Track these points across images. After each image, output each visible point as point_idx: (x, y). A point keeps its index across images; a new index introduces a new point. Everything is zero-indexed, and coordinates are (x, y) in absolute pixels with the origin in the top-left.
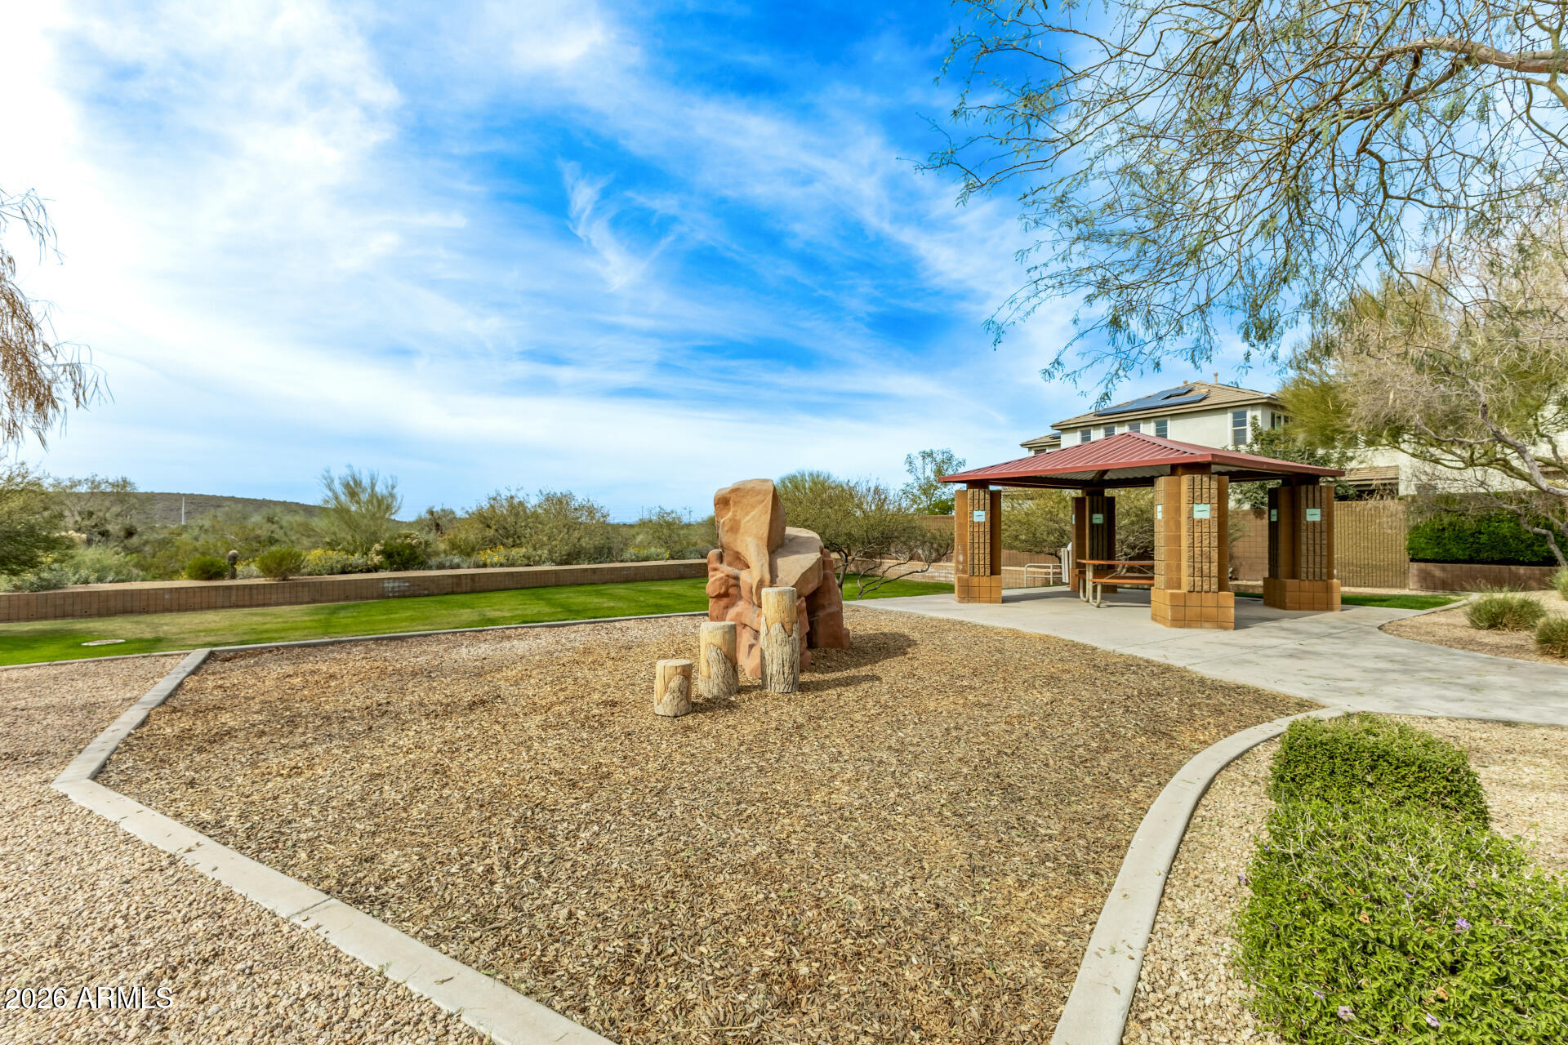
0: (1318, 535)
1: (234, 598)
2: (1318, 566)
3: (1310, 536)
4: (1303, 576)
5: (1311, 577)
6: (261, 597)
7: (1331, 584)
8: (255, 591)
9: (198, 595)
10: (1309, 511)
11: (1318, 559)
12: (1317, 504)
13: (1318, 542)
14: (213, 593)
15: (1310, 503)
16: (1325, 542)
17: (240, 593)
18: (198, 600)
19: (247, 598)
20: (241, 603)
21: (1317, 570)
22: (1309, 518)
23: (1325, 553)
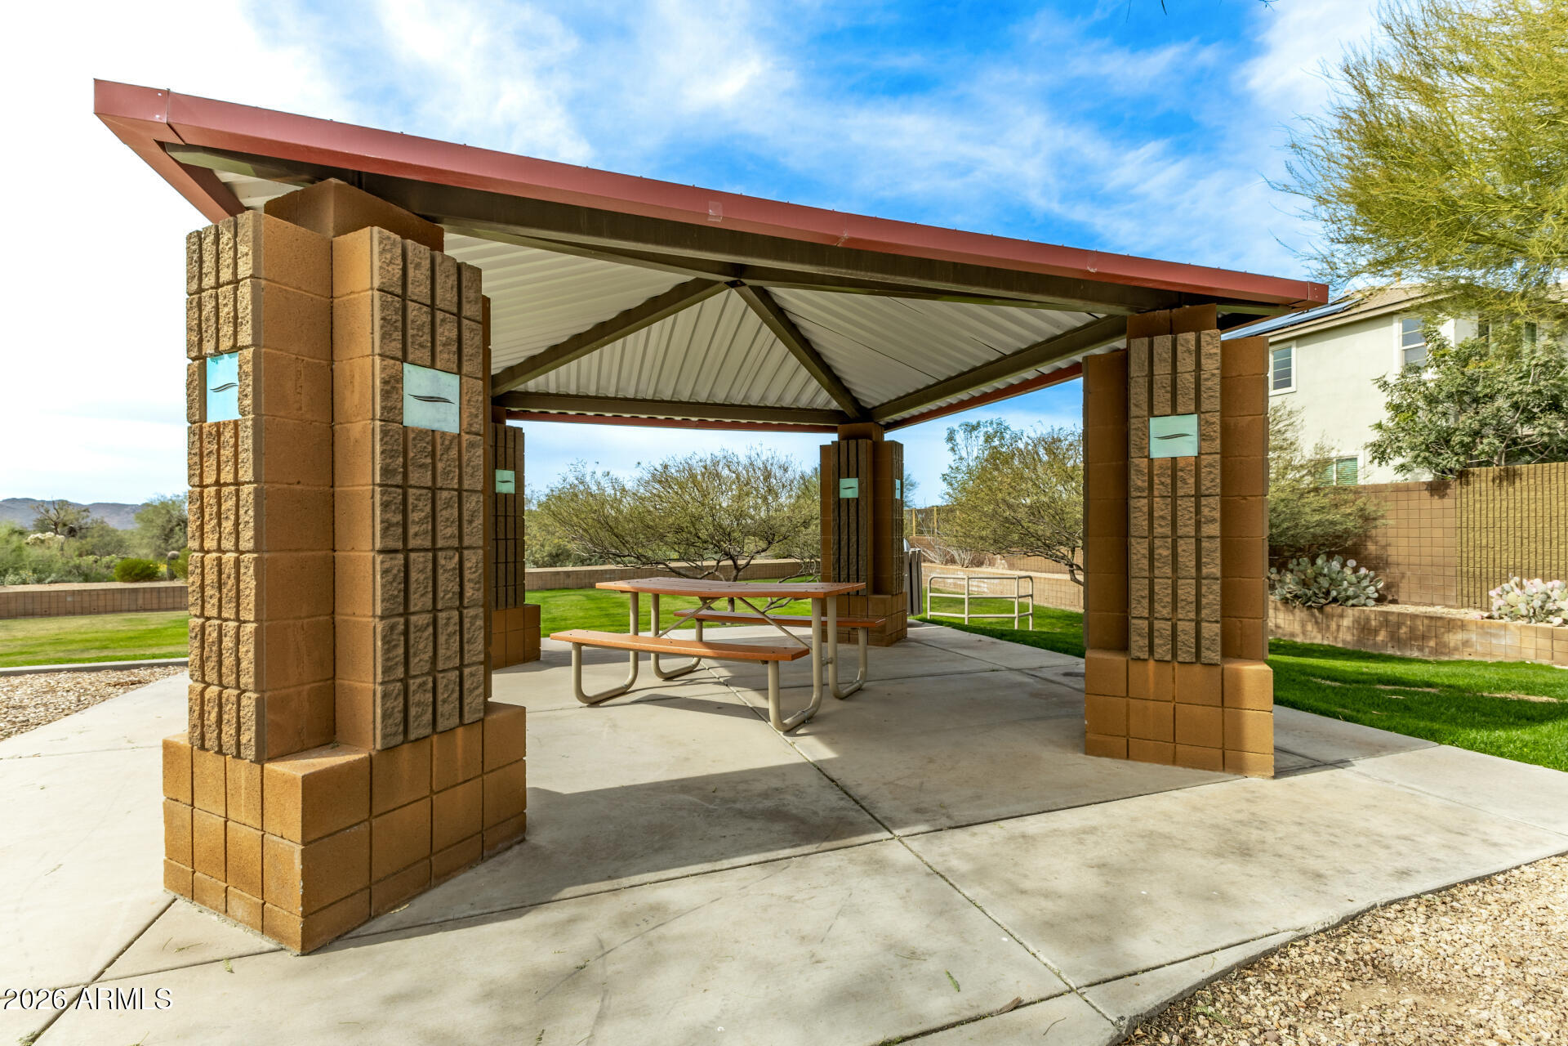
0: (1186, 505)
1: (140, 602)
2: (1187, 612)
3: (1162, 508)
4: (1138, 642)
5: (1164, 651)
6: (170, 600)
7: (1237, 677)
8: (163, 595)
9: (102, 597)
10: (1157, 426)
11: (1187, 590)
12: (1186, 400)
13: (1187, 528)
14: (118, 596)
15: (1162, 396)
16: (1213, 529)
17: (148, 596)
18: (102, 603)
19: (155, 601)
20: (149, 607)
21: (1186, 627)
22: (1160, 450)
23: (1213, 568)
